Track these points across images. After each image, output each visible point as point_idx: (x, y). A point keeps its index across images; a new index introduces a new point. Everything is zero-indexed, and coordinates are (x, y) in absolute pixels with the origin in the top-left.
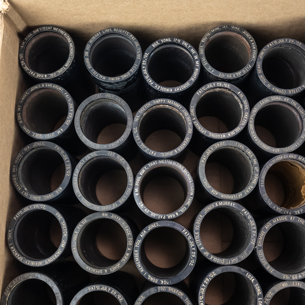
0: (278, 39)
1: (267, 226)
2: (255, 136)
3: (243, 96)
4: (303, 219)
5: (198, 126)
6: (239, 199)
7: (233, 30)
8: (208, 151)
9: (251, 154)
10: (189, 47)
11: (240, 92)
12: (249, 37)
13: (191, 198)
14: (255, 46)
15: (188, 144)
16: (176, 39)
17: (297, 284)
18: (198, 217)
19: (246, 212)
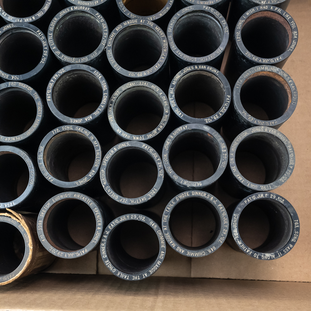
1: (118, 28)
6: (95, 5)
13: (49, 4)
17: (144, 83)
18: (53, 20)
19: (100, 16)
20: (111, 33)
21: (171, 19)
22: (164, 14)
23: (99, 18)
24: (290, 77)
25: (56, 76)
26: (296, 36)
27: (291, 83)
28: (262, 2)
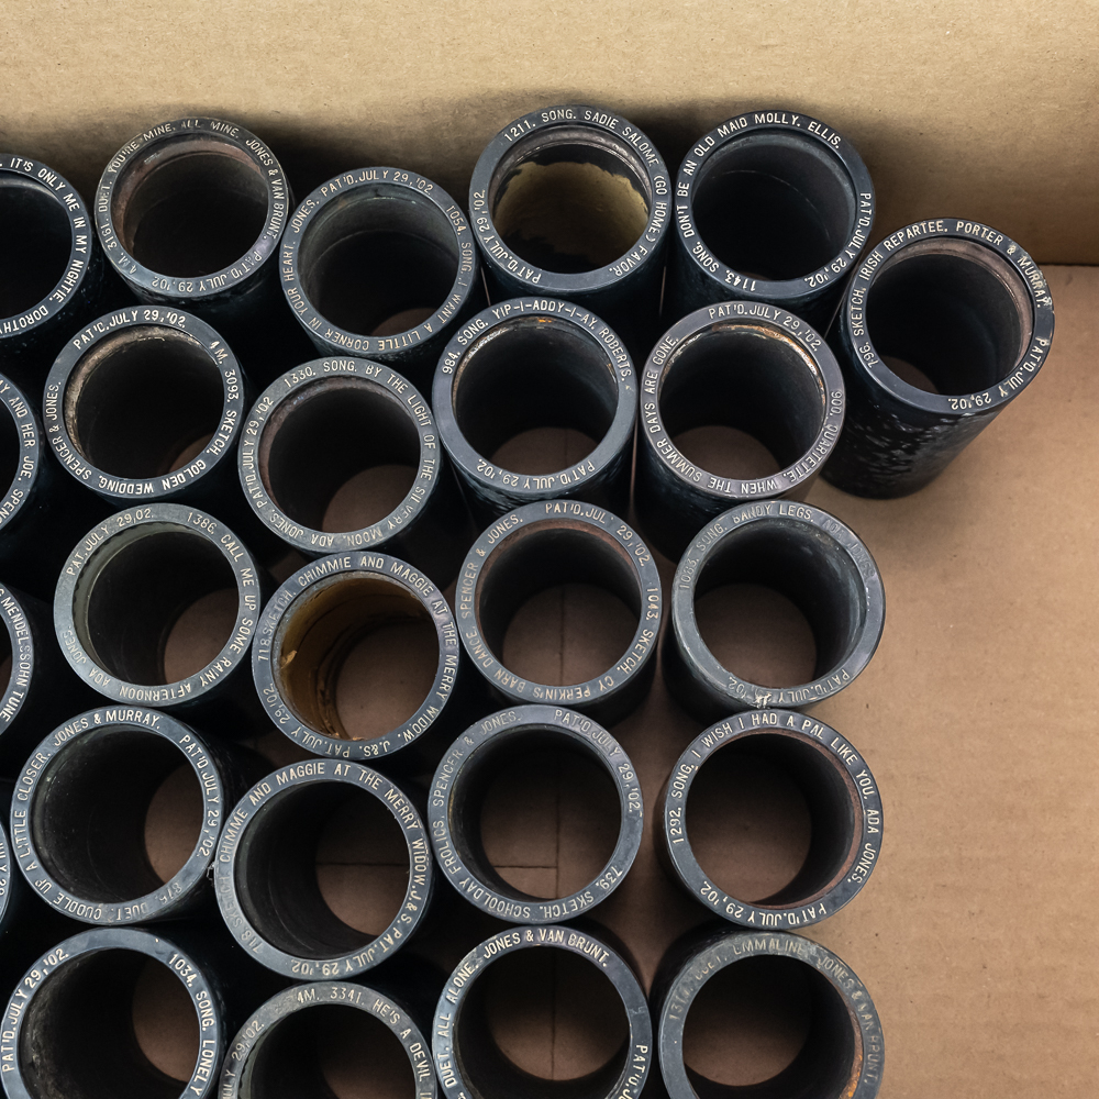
0: (359, 170)
1: (256, 793)
2: (257, 491)
3: (225, 355)
4: (377, 774)
5: (65, 453)
6: (181, 701)
7: (214, 133)
8: (91, 539)
9: (236, 552)
10: (61, 186)
11: (217, 343)
12: (267, 158)
13: (18, 698)
14: (284, 189)
15: (16, 511)
16: (20, 160)
17: (347, 993)
18: (31, 762)
19: (194, 745)
20: (233, 813)
21: (443, 759)
22: (419, 733)
23: (192, 753)
24: (854, 976)
25: (35, 976)
26: (875, 826)
27: (859, 1001)
28: (759, 699)
